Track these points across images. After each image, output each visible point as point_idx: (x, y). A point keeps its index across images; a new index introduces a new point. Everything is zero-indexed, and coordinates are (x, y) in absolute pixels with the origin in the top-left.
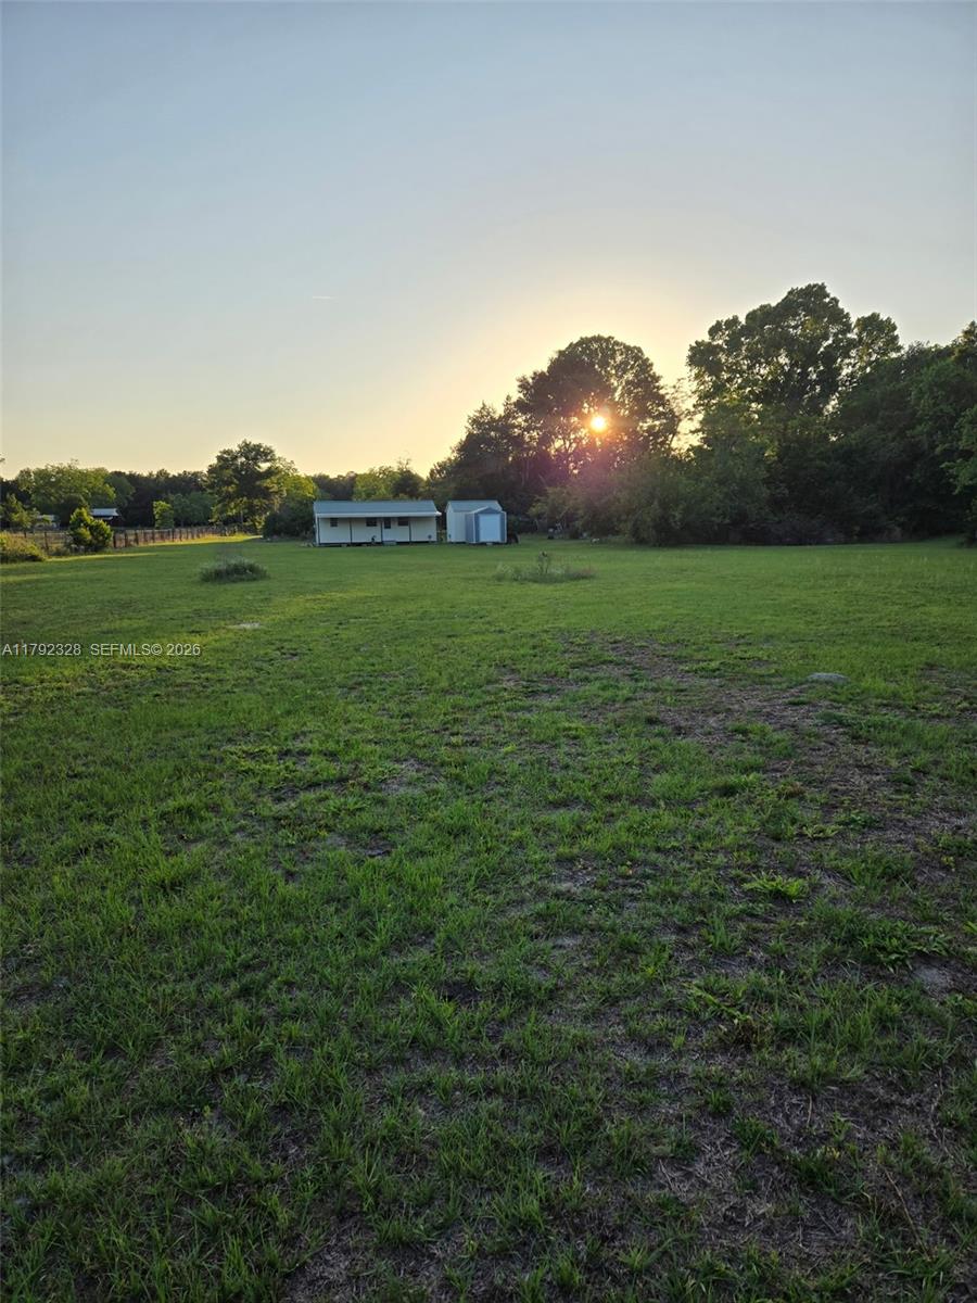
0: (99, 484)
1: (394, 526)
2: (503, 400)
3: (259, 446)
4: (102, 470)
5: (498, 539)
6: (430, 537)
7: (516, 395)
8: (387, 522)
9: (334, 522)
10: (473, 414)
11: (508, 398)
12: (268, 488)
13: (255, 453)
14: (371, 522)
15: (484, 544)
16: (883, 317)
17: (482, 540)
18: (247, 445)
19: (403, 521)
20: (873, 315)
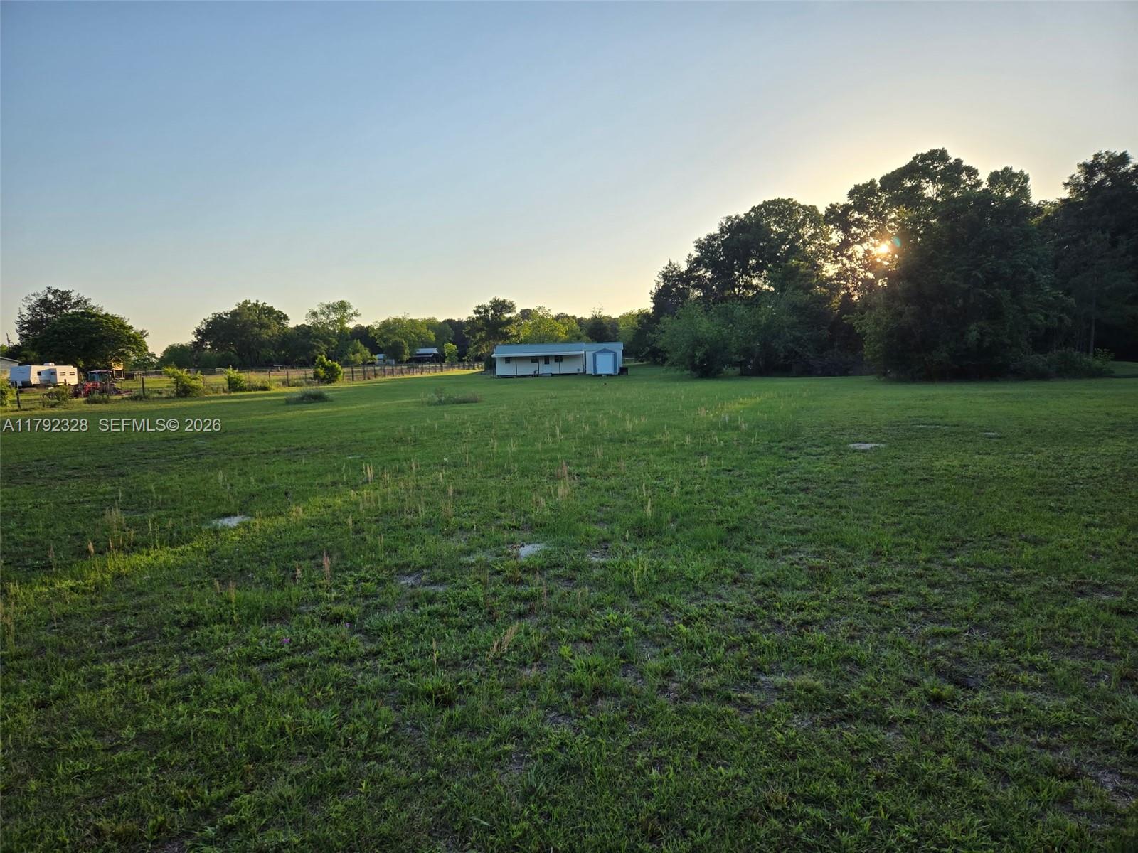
0: (424, 330)
1: (552, 362)
2: (686, 257)
3: (504, 301)
4: (434, 319)
5: (611, 372)
6: (579, 370)
7: (696, 254)
8: (547, 359)
9: (508, 360)
10: (662, 269)
11: (690, 256)
12: (507, 333)
13: (501, 306)
14: (535, 360)
15: (600, 375)
16: (1016, 170)
17: (599, 372)
18: (496, 301)
19: (559, 359)
20: (1006, 169)
